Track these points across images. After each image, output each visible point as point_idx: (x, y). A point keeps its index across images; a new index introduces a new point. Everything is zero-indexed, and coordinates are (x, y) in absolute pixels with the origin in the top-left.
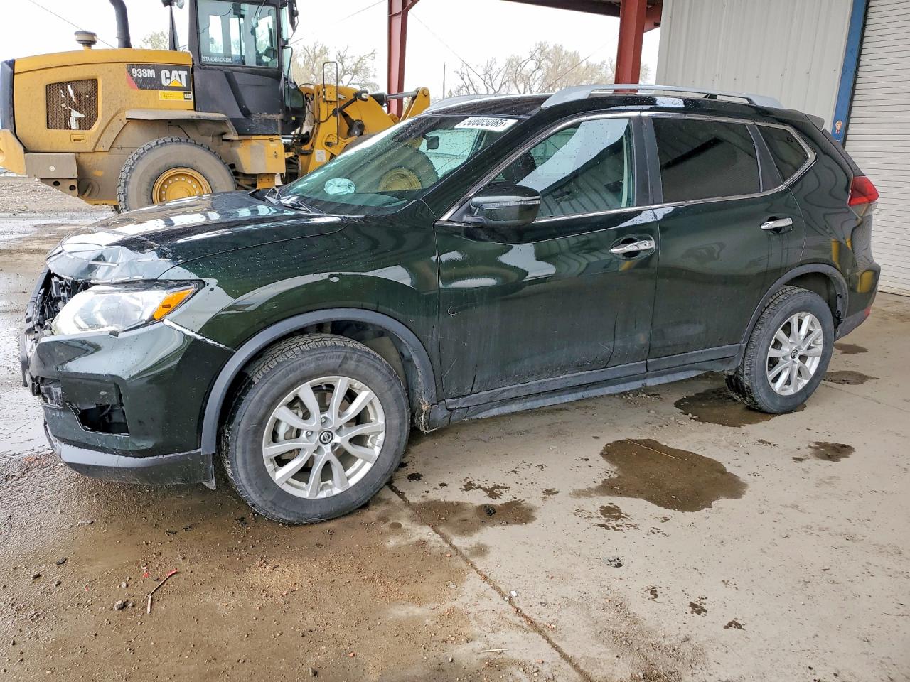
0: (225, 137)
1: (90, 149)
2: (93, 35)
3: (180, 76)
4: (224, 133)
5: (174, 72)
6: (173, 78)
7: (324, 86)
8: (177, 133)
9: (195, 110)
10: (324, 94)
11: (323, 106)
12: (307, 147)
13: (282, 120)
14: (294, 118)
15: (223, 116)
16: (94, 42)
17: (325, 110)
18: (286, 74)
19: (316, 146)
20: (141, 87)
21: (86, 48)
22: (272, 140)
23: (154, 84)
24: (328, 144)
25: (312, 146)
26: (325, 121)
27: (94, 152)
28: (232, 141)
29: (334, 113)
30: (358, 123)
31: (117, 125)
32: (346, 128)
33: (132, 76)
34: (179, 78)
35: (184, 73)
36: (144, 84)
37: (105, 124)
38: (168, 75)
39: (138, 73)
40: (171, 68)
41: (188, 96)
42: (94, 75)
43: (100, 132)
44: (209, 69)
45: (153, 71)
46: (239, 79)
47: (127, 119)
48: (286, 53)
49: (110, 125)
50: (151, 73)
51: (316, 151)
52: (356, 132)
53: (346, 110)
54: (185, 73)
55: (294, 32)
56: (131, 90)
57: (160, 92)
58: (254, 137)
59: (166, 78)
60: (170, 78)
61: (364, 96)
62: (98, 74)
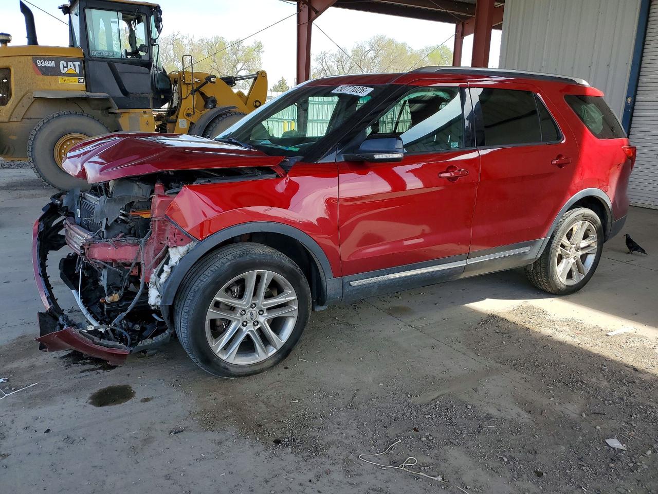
0: (110, 110)
1: (7, 120)
2: (8, 35)
3: (74, 66)
4: (110, 108)
5: (70, 63)
6: (69, 67)
7: (183, 73)
8: (74, 108)
9: (87, 91)
10: (184, 78)
11: (184, 88)
12: (173, 118)
13: (153, 98)
14: (162, 97)
15: (107, 95)
16: (9, 41)
17: (185, 91)
18: (155, 64)
19: (179, 116)
20: (44, 74)
21: (3, 45)
22: (145, 113)
23: (55, 72)
24: (188, 115)
25: (177, 117)
26: (186, 98)
27: (9, 122)
28: (116, 113)
29: (193, 92)
30: (212, 99)
31: (26, 102)
32: (203, 103)
33: (37, 66)
34: (74, 67)
35: (77, 64)
36: (46, 71)
37: (17, 101)
38: (65, 65)
39: (41, 63)
40: (67, 60)
41: (82, 81)
42: (7, 65)
43: (13, 107)
44: (96, 61)
45: (53, 62)
46: (119, 67)
47: (34, 97)
48: (155, 48)
49: (21, 101)
50: (52, 64)
51: (179, 120)
52: (210, 106)
53: (202, 89)
54: (79, 63)
55: (159, 34)
56: (37, 76)
57: (60, 77)
58: (131, 110)
59: (64, 67)
60: (67, 67)
61: (212, 79)
62: (11, 64)
